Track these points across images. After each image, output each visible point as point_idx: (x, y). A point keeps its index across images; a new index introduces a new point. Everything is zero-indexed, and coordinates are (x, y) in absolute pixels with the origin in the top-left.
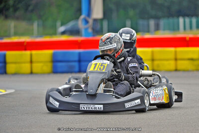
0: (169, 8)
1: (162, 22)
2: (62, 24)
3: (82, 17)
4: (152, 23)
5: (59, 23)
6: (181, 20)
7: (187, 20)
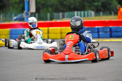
0: (69, 6)
1: (66, 14)
2: (15, 16)
3: (25, 12)
4: (61, 14)
5: (13, 15)
6: (76, 13)
7: (79, 12)
